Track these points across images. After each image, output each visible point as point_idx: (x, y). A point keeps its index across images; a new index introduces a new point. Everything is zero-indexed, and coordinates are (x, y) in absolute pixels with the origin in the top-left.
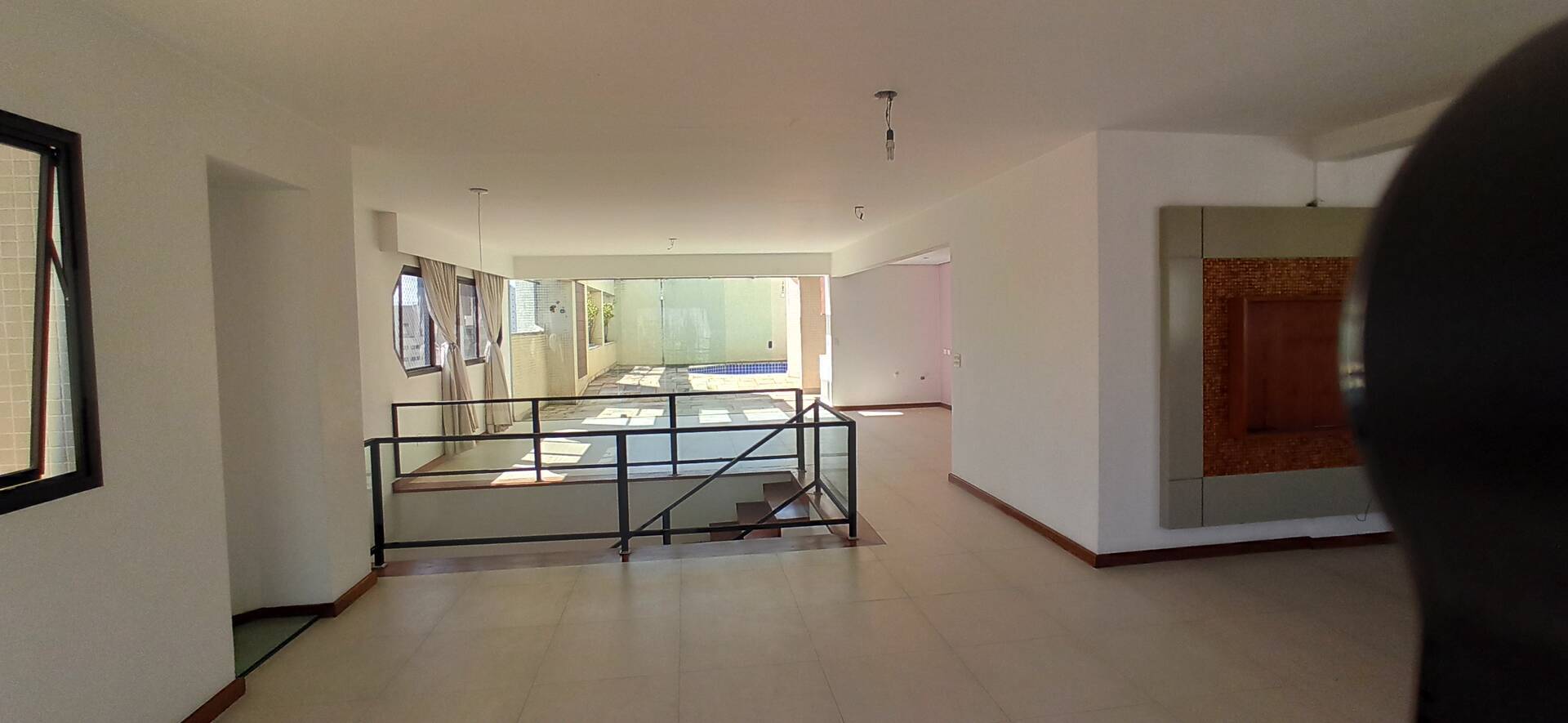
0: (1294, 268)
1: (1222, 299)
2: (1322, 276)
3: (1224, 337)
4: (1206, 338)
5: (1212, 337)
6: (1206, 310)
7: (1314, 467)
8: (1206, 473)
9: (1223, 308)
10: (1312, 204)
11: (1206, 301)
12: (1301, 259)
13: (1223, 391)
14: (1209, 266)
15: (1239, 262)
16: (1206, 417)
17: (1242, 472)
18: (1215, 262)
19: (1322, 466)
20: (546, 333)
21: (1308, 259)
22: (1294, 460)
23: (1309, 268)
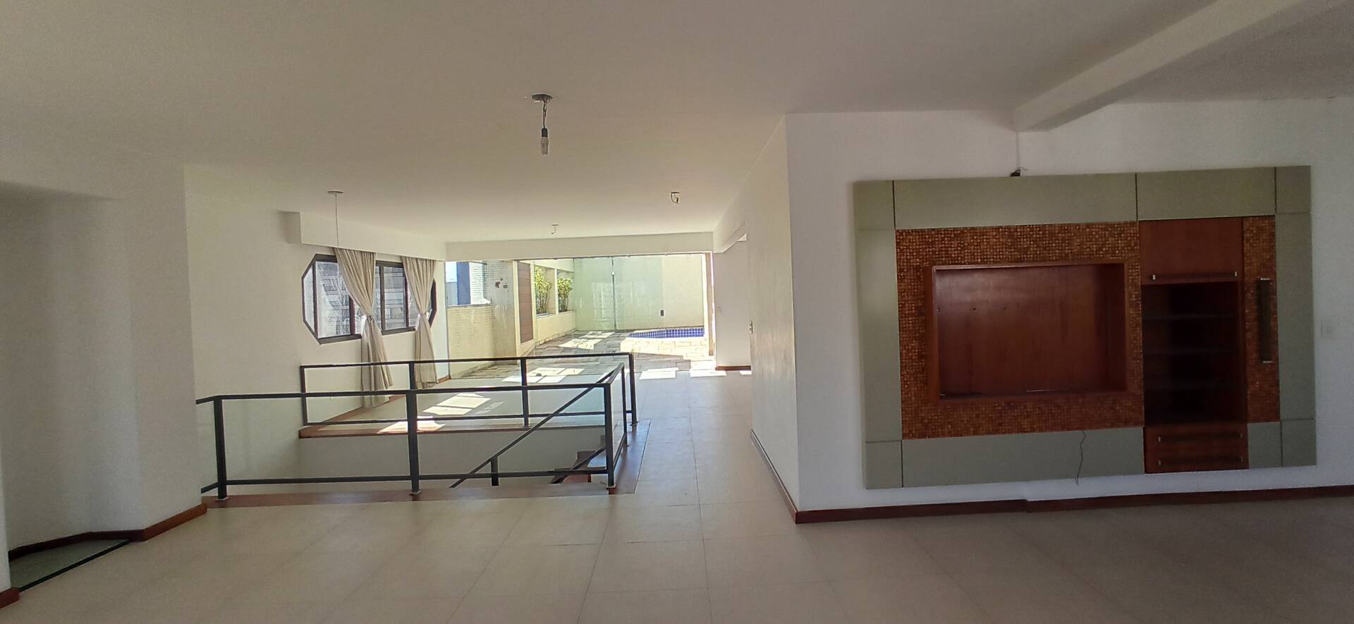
0: (994, 237)
1: (917, 268)
2: (1024, 243)
3: (920, 304)
4: (902, 307)
5: (907, 305)
6: (900, 279)
7: (1023, 431)
8: (904, 436)
9: (919, 278)
10: (1016, 174)
11: (900, 270)
12: (1001, 227)
13: (921, 357)
14: (903, 238)
15: (933, 233)
16: (904, 382)
17: (944, 435)
18: (908, 233)
19: (1033, 430)
20: (492, 304)
21: (1009, 228)
22: (1000, 424)
23: (1011, 236)
